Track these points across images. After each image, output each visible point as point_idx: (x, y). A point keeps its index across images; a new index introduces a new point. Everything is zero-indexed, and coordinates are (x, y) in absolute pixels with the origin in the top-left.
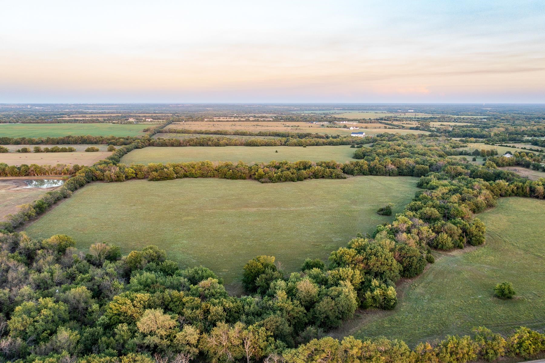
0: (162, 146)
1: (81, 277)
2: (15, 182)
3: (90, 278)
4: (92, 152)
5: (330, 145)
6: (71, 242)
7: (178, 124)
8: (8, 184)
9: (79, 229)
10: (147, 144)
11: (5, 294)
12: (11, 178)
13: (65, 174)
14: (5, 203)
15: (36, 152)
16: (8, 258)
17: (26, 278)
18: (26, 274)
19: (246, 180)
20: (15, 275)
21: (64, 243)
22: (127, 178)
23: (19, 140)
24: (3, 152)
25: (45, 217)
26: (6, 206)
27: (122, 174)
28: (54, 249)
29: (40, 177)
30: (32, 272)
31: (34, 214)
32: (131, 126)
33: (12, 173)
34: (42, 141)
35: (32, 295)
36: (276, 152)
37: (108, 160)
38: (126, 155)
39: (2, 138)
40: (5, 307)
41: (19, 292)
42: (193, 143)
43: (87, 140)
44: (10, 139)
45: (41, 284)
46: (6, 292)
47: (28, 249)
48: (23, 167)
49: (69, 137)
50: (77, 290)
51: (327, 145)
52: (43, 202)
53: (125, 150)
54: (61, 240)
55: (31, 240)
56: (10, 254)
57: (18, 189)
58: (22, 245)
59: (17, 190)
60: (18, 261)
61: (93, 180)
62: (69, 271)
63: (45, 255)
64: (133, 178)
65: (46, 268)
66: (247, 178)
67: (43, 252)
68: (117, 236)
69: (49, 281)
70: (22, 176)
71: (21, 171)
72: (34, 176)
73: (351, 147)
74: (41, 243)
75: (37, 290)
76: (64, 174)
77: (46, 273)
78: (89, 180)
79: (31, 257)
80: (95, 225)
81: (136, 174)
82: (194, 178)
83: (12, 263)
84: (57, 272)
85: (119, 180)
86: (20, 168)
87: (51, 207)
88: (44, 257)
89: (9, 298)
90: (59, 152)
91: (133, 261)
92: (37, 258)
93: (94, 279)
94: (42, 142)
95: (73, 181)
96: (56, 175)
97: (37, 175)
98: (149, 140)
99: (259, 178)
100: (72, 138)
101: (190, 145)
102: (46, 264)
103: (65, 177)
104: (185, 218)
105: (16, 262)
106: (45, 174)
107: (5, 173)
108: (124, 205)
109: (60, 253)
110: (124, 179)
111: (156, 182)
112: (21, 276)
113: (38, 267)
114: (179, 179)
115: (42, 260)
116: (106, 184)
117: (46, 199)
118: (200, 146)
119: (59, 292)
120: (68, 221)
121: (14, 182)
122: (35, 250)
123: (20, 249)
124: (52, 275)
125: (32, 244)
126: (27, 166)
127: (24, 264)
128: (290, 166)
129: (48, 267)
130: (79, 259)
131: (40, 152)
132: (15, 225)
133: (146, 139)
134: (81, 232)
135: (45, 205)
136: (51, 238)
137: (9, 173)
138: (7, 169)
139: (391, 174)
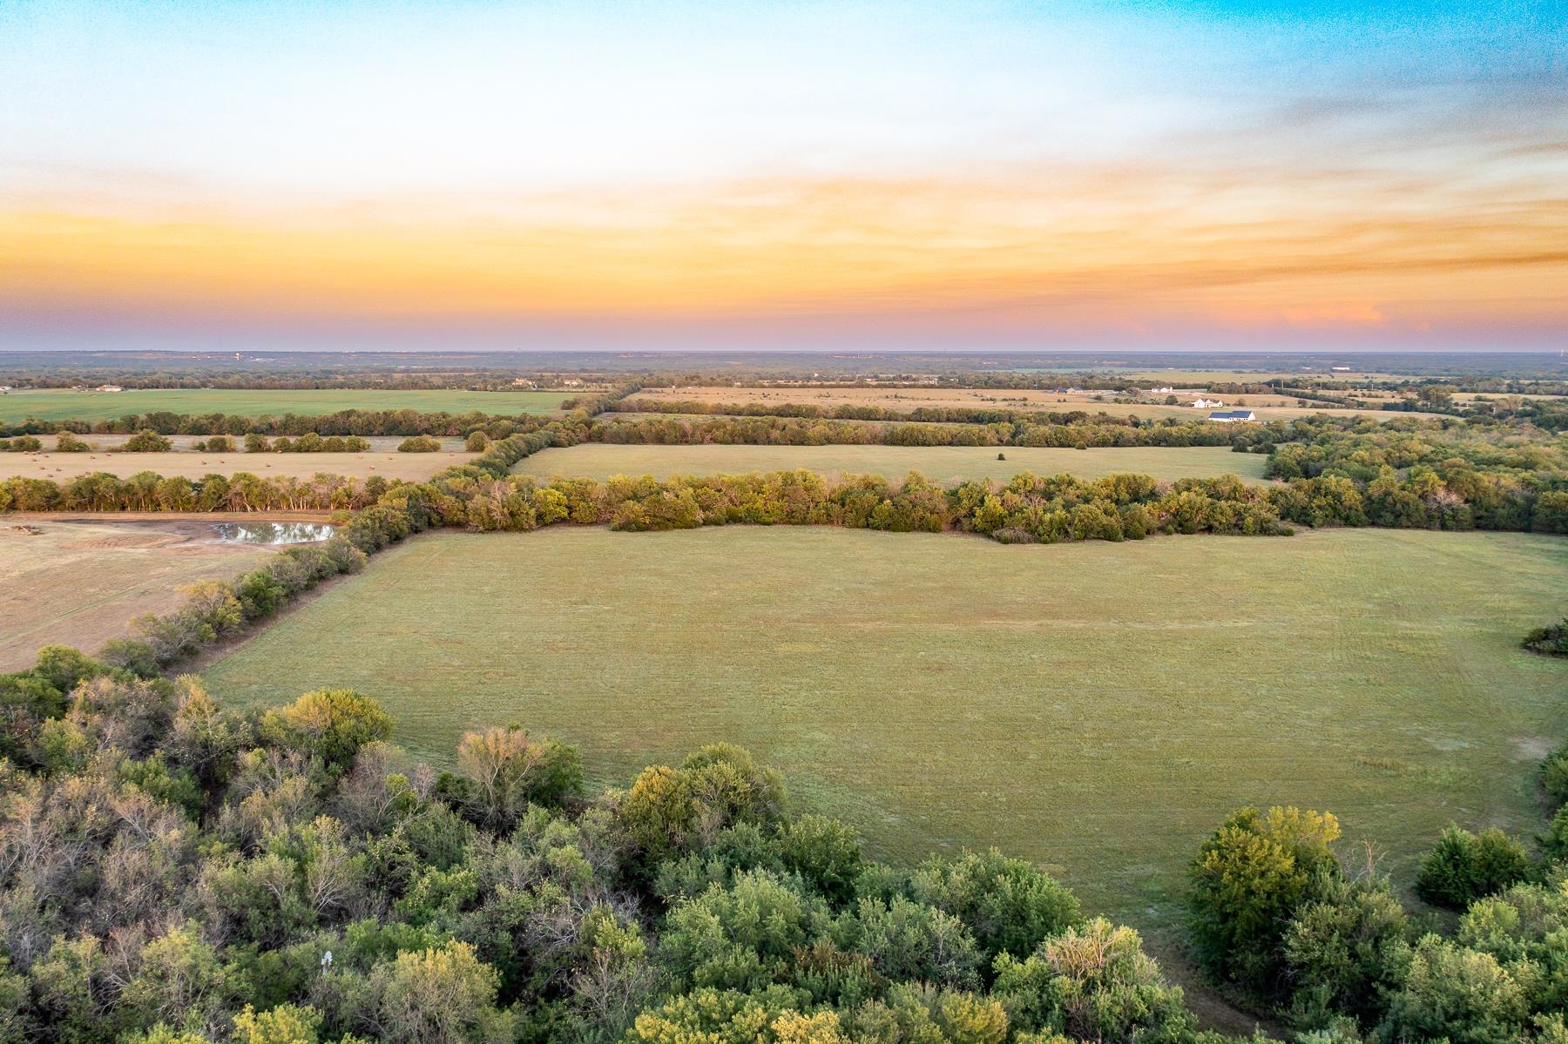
0: (627, 442)
1: (433, 880)
2: (183, 527)
3: (470, 890)
4: (421, 452)
5: (1158, 445)
6: (375, 720)
7: (657, 392)
8: (160, 533)
9: (397, 678)
10: (582, 436)
11: (74, 964)
12: (171, 516)
13: (340, 505)
14: (144, 585)
15: (250, 452)
16: (122, 777)
17: (186, 879)
18: (189, 858)
19: (939, 535)
20: (135, 860)
21: (346, 725)
22: (544, 521)
23: (205, 422)
24: (155, 451)
25: (275, 631)
26: (143, 593)
27: (527, 505)
28: (308, 746)
29: (260, 515)
30: (212, 851)
31: (235, 618)
32: (523, 396)
33: (175, 501)
34: (271, 425)
35: (204, 973)
36: (1001, 458)
37: (475, 468)
38: (526, 460)
39: (157, 415)
40: (69, 1030)
41: (145, 953)
42: (724, 433)
43: (401, 423)
44: (177, 419)
45: (253, 913)
46: (81, 953)
47: (206, 745)
48: (211, 482)
49: (349, 414)
50: (429, 963)
51: (1146, 444)
52: (268, 581)
53: (522, 445)
54: (336, 713)
55: (217, 710)
56: (127, 764)
57: (188, 545)
58: (182, 725)
59: (188, 549)
60: (160, 795)
61: (431, 525)
62: (377, 847)
63: (272, 770)
64: (561, 521)
65: (276, 833)
66: (943, 526)
67: (264, 760)
68: (546, 706)
69: (289, 901)
70: (205, 510)
71: (202, 495)
72: (245, 510)
73: (1233, 451)
74: (256, 723)
75: (231, 948)
76: (338, 508)
77: (273, 859)
78: (418, 524)
79: (217, 780)
80: (456, 663)
81: (570, 509)
82: (762, 527)
83: (131, 803)
84: (325, 856)
85: (515, 526)
86: (202, 485)
87: (297, 600)
88: (267, 781)
89: (96, 982)
90: (319, 451)
91: (655, 811)
92: (239, 783)
93: (496, 897)
94: (271, 429)
95: (368, 521)
96: (312, 511)
97: (254, 508)
98: (589, 425)
99: (991, 528)
100: (358, 416)
101: (715, 441)
102: (276, 814)
103: (342, 513)
104: (783, 649)
105: (146, 801)
106: (276, 506)
107: (152, 501)
108: (547, 601)
109: (333, 765)
110: (533, 522)
111: (639, 533)
112: (163, 869)
113: (242, 823)
114: (713, 527)
115: (257, 798)
116: (472, 536)
117: (281, 570)
118: (746, 442)
119: (338, 965)
120: (357, 646)
121: (179, 528)
122: (231, 750)
123: (174, 745)
124: (301, 870)
125: (221, 726)
126: (223, 479)
127: (183, 811)
128: (1086, 489)
129: (284, 829)
130: (414, 794)
131: (263, 451)
132: (166, 655)
133: (577, 421)
134: (408, 689)
135: (276, 591)
136: (300, 701)
137: (167, 501)
138: (159, 488)
139: (1450, 523)
